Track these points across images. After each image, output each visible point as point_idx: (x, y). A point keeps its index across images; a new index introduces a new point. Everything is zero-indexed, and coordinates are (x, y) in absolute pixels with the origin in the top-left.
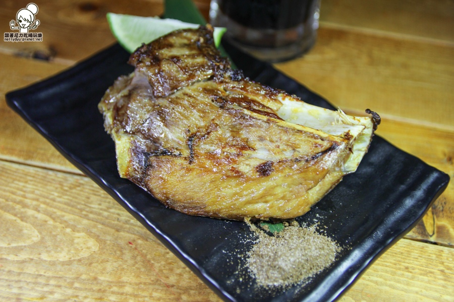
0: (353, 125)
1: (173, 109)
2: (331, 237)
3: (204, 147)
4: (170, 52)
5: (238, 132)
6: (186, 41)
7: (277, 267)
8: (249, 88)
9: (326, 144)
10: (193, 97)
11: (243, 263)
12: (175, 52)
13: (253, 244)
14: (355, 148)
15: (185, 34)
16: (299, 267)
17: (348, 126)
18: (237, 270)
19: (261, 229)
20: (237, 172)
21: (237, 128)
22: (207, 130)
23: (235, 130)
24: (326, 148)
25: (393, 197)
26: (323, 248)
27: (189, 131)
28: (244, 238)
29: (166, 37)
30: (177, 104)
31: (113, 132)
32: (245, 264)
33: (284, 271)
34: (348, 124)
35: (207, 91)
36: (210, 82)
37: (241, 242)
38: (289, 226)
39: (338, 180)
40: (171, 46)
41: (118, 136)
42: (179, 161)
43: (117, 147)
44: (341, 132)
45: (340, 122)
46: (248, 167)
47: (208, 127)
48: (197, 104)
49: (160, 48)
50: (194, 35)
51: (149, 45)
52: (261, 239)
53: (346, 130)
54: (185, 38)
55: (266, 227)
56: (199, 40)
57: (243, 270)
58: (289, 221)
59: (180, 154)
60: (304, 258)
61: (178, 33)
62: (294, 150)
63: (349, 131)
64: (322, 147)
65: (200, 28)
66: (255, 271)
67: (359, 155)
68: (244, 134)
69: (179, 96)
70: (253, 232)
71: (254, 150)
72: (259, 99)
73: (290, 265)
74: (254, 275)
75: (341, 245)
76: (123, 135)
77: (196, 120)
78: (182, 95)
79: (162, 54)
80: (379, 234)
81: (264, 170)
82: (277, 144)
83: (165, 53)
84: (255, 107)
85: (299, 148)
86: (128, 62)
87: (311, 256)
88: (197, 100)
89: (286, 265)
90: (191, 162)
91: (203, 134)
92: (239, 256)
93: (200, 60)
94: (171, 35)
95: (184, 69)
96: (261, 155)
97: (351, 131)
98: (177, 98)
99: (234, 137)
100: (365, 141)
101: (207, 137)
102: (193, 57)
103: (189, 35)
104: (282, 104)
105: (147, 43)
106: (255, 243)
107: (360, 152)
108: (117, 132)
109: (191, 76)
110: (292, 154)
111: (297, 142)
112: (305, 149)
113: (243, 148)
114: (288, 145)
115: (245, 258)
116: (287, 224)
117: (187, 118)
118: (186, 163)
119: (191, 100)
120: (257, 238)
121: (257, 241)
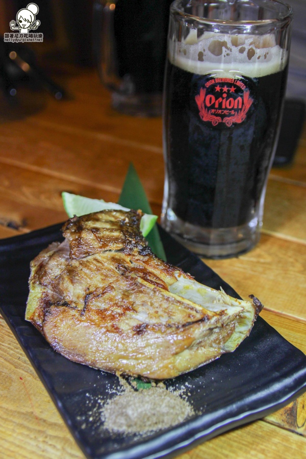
0: (232, 305)
1: (82, 270)
2: (190, 402)
3: (97, 304)
4: (94, 224)
5: (128, 296)
6: (113, 219)
7: (125, 414)
8: (152, 263)
9: (199, 316)
10: (101, 263)
11: (100, 407)
12: (98, 225)
13: (117, 394)
14: (237, 330)
15: (114, 213)
16: (144, 418)
17: (227, 306)
18: (92, 411)
19: (130, 384)
20: (117, 328)
21: (128, 293)
22: (103, 291)
23: (126, 294)
24: (198, 319)
25: (263, 380)
26: (173, 408)
27: (88, 289)
28: (111, 388)
29: (96, 213)
30: (86, 266)
31: (31, 282)
32: (101, 408)
33: (130, 418)
34: (228, 304)
35: (114, 259)
36: (120, 254)
37: (107, 391)
38: (156, 386)
39: (215, 357)
40: (98, 220)
41: (33, 287)
42: (73, 312)
43: (30, 294)
44: (218, 309)
45: (221, 301)
46: (127, 326)
47: (105, 289)
48: (102, 269)
49: (87, 220)
50: (122, 216)
51: (80, 217)
52: (126, 392)
53: (224, 309)
54: (113, 216)
55: (134, 383)
56: (124, 220)
57: (98, 412)
58: (157, 381)
59: (76, 307)
60: (153, 412)
61: (108, 212)
62: (169, 317)
63: (226, 310)
64: (194, 318)
65: (130, 211)
66: (107, 415)
67: (240, 337)
68: (132, 298)
69: (89, 260)
70: (122, 386)
71: (136, 312)
72: (157, 272)
73: (136, 415)
74: (105, 418)
75: (195, 411)
76: (37, 286)
77: (96, 281)
78: (92, 260)
79: (86, 225)
80: (234, 407)
81: (139, 330)
82: (156, 310)
83: (90, 224)
84: (149, 278)
85: (174, 316)
86: (60, 230)
87: (159, 411)
88: (103, 265)
89: (133, 414)
90: (82, 315)
91: (98, 293)
92: (99, 401)
93: (116, 234)
94: (101, 212)
95: (99, 239)
96: (141, 317)
97: (228, 310)
98: (87, 261)
99: (123, 299)
100: (247, 325)
101: (102, 296)
102: (112, 230)
103: (118, 215)
104: (177, 280)
105: (78, 215)
106: (120, 395)
107: (241, 334)
108: (34, 283)
109: (104, 245)
110: (167, 320)
111: (174, 311)
112: (179, 317)
113: (128, 309)
114: (165, 312)
115: (104, 404)
116: (154, 384)
117: (91, 279)
118: (77, 314)
119: (99, 265)
120: (124, 391)
121: (123, 393)
